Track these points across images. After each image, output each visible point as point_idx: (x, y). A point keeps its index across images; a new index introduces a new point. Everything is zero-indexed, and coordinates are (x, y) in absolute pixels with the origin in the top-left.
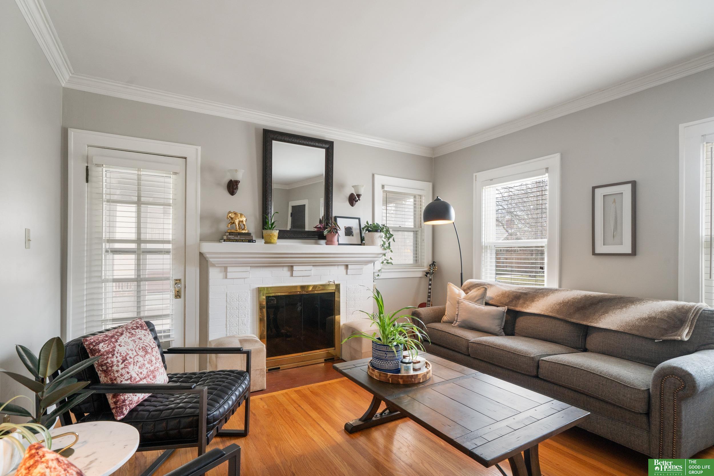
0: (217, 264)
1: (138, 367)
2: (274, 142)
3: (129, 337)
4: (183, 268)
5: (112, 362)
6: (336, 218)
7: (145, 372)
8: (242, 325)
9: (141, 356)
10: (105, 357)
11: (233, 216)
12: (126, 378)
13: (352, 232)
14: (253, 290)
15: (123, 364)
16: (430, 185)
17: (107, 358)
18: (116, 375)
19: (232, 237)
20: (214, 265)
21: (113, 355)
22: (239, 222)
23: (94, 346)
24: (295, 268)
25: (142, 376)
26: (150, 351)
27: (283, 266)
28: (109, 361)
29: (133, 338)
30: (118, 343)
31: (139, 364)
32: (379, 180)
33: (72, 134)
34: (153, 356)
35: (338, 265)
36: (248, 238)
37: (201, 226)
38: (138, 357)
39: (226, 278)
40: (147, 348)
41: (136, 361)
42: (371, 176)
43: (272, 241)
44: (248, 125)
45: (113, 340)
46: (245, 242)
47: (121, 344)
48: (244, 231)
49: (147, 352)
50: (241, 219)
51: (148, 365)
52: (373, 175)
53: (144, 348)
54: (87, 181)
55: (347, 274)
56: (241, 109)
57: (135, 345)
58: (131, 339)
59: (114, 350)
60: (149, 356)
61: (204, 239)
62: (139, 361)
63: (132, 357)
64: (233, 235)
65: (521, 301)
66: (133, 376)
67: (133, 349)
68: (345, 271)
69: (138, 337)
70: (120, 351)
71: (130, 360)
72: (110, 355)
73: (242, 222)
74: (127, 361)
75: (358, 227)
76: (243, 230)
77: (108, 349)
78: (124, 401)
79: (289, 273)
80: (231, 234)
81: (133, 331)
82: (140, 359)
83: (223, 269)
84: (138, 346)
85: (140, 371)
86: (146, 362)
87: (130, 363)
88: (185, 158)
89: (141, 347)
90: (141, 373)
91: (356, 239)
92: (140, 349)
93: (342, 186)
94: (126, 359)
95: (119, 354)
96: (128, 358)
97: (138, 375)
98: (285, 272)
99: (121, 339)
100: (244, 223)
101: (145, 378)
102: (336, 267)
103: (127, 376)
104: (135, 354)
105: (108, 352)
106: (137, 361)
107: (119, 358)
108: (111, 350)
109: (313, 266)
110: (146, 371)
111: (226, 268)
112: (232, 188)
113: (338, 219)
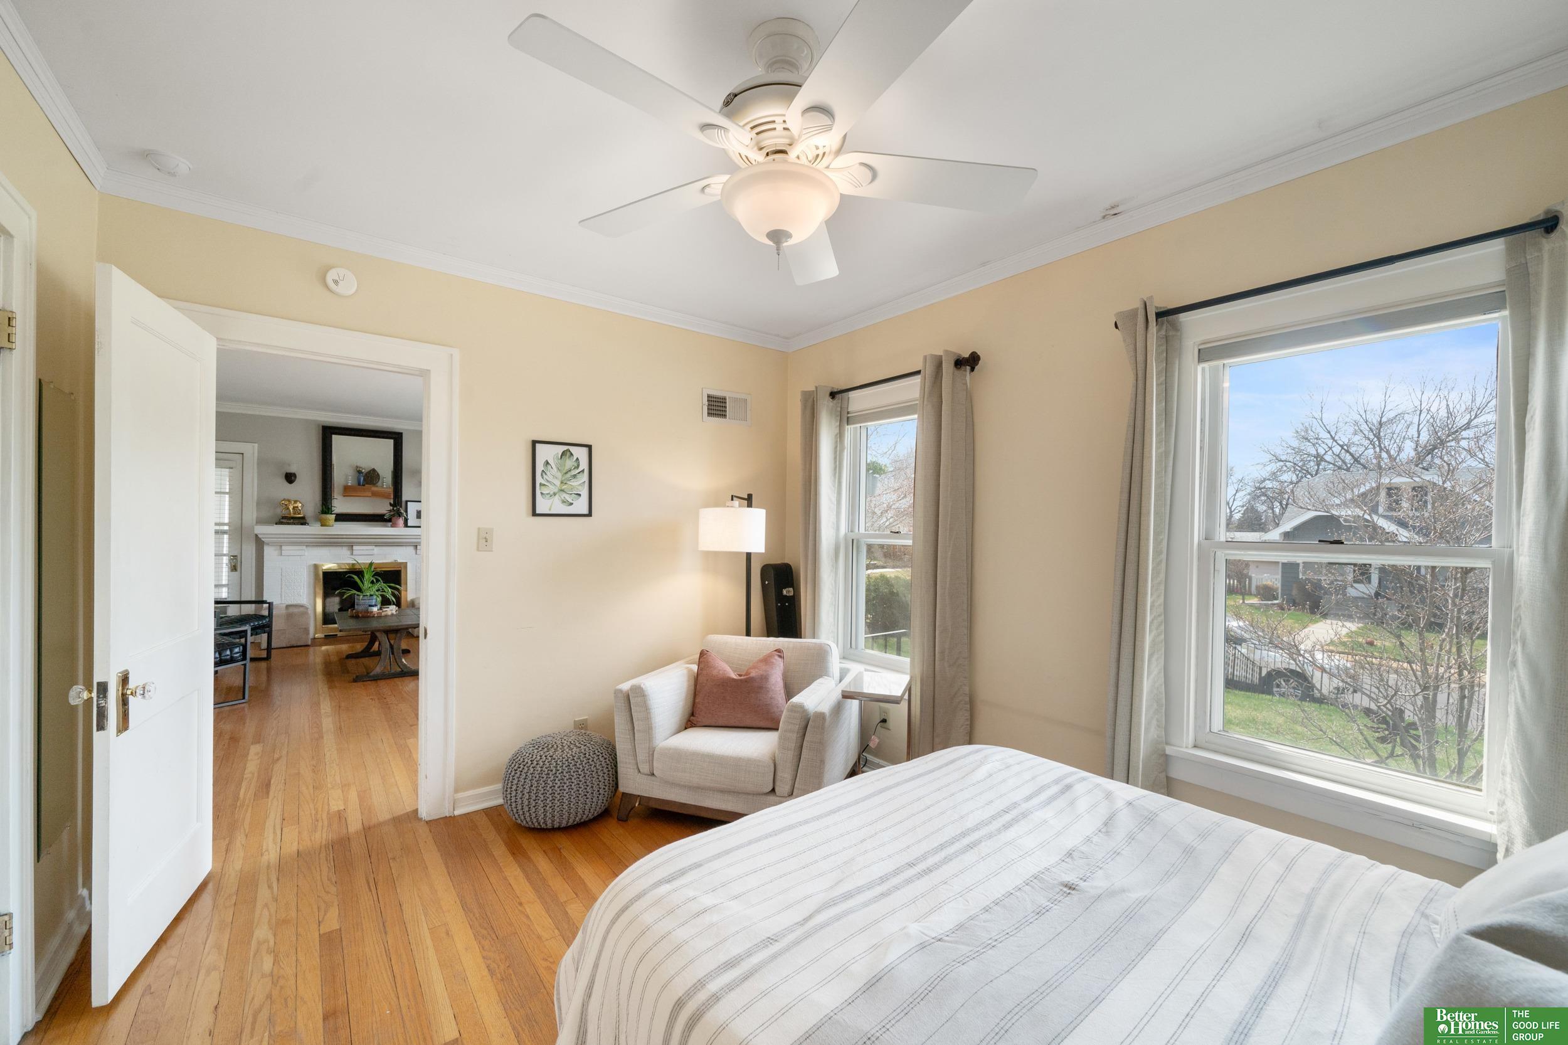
0: (271, 543)
2: (333, 436)
4: (239, 546)
6: (407, 502)
11: (287, 503)
14: (310, 566)
19: (283, 520)
20: (269, 545)
22: (294, 508)
24: (355, 548)
27: (343, 546)
35: (406, 545)
36: (302, 521)
37: (257, 511)
39: (281, 555)
43: (327, 524)
44: (307, 422)
46: (296, 524)
48: (300, 516)
50: (296, 505)
55: (416, 554)
56: (299, 410)
61: (260, 522)
64: (285, 519)
68: (414, 551)
73: (297, 507)
76: (299, 514)
79: (350, 552)
80: (283, 518)
83: (278, 547)
88: (243, 454)
98: (345, 551)
100: (300, 508)
102: (404, 548)
109: (376, 546)
111: (281, 546)
112: (290, 478)
113: (409, 503)
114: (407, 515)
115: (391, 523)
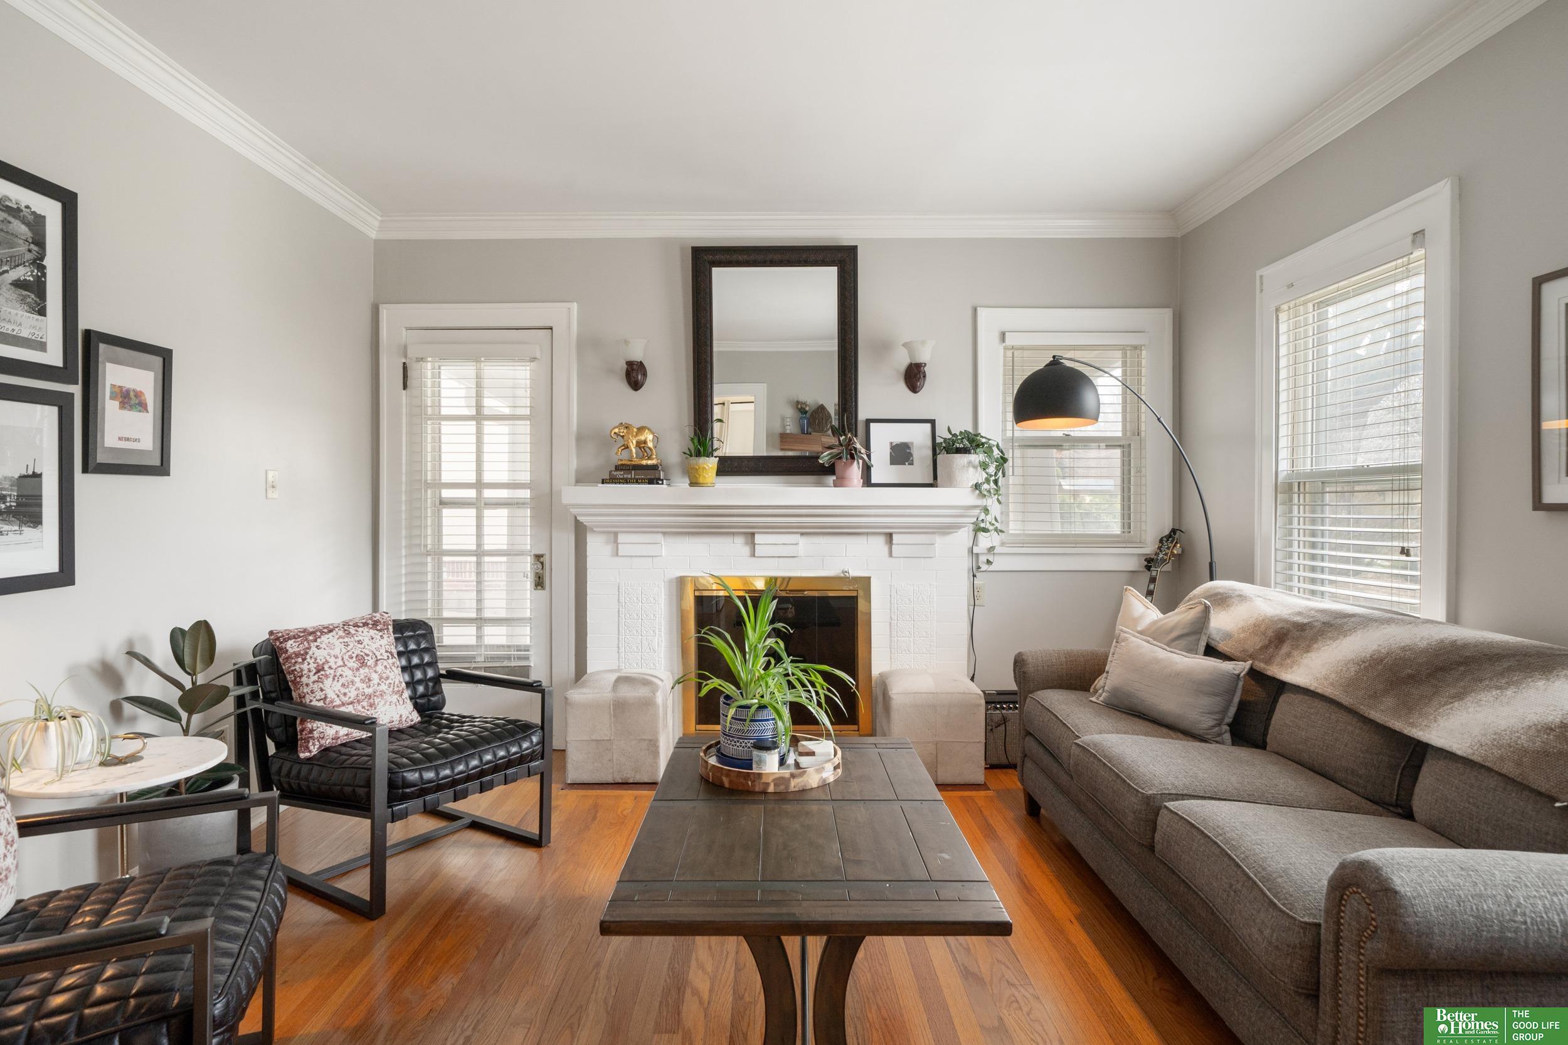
0: (597, 527)
1: (340, 683)
2: (715, 271)
3: (340, 637)
4: (547, 534)
5: (302, 670)
6: (868, 422)
7: (352, 694)
8: (648, 650)
9: (350, 668)
10: (293, 661)
11: (623, 432)
12: (318, 698)
13: (910, 455)
14: (670, 581)
15: (316, 676)
16: (1166, 315)
17: (296, 662)
18: (305, 691)
19: (619, 474)
20: (592, 531)
21: (304, 660)
22: (639, 445)
23: (281, 643)
24: (758, 539)
25: (345, 699)
26: (371, 662)
27: (733, 534)
28: (297, 667)
29: (346, 640)
30: (316, 644)
31: (342, 681)
32: (990, 321)
33: (385, 312)
34: (376, 672)
35: (867, 534)
36: (650, 475)
37: (578, 456)
38: (344, 669)
39: (617, 554)
40: (366, 658)
41: (338, 674)
42: (969, 313)
43: (701, 480)
44: (665, 243)
45: (311, 638)
46: (642, 483)
47: (321, 646)
48: (650, 462)
49: (363, 664)
50: (642, 438)
51: (359, 684)
52: (975, 310)
53: (360, 657)
54: (405, 387)
55: (891, 555)
56: (647, 215)
57: (344, 651)
58: (341, 640)
59: (307, 653)
60: (367, 670)
61: (582, 479)
62: (344, 676)
63: (334, 666)
64: (621, 470)
65: (1285, 649)
66: (329, 696)
67: (340, 656)
68: (886, 549)
69: (357, 639)
70: (315, 656)
71: (329, 672)
72: (300, 660)
73: (645, 442)
74: (322, 673)
75: (929, 443)
76: (649, 459)
77: (298, 649)
78: (311, 731)
79: (746, 550)
81: (352, 630)
82: (348, 673)
83: (612, 538)
84: (350, 653)
85: (343, 690)
86: (357, 680)
87: (327, 676)
88: (551, 329)
89: (354, 655)
90: (345, 694)
91: (919, 470)
92: (351, 658)
93: (884, 347)
94: (323, 669)
95: (313, 660)
96: (326, 667)
97: (338, 696)
98: (738, 546)
99: (324, 638)
100: (650, 445)
101: (352, 703)
102: (864, 540)
103: (319, 695)
104: (340, 663)
105: (297, 655)
106: (341, 675)
107: (313, 666)
108: (302, 652)
109: (802, 534)
110: (356, 693)
111: (616, 534)
112: (635, 375)
113: (872, 425)
114: (869, 456)
115: (834, 478)
